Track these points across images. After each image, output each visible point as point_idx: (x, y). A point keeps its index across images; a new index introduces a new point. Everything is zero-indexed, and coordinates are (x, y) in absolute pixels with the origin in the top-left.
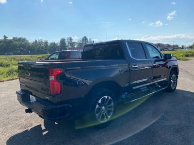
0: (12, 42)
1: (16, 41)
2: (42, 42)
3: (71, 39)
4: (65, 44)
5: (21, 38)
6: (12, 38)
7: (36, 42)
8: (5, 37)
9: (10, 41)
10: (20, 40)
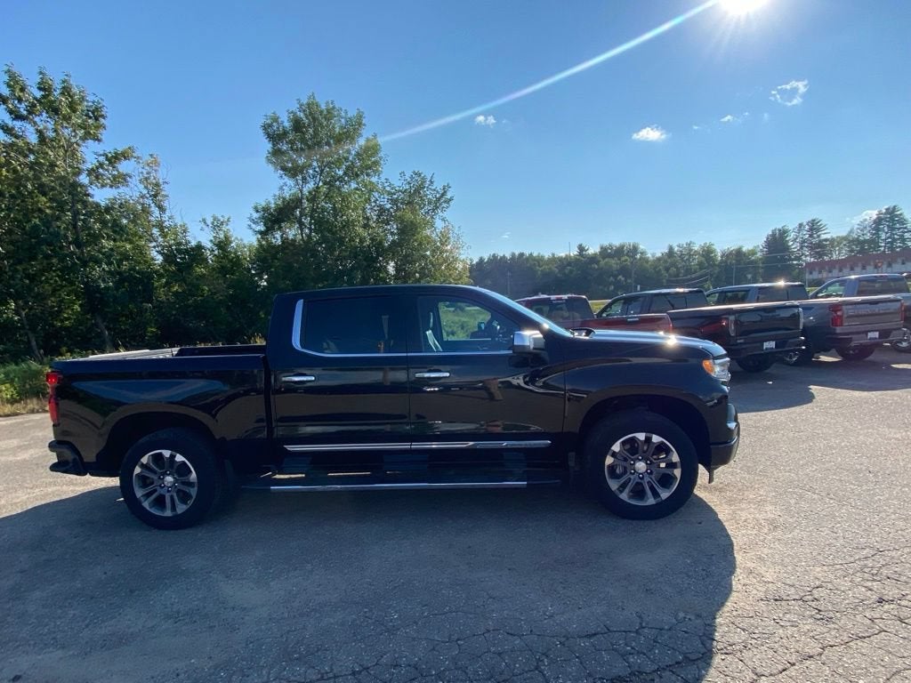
0: (597, 263)
1: (610, 256)
2: (690, 253)
3: (814, 227)
4: (787, 248)
5: (622, 247)
6: (598, 250)
7: (671, 252)
8: (581, 249)
9: (593, 259)
10: (619, 252)
